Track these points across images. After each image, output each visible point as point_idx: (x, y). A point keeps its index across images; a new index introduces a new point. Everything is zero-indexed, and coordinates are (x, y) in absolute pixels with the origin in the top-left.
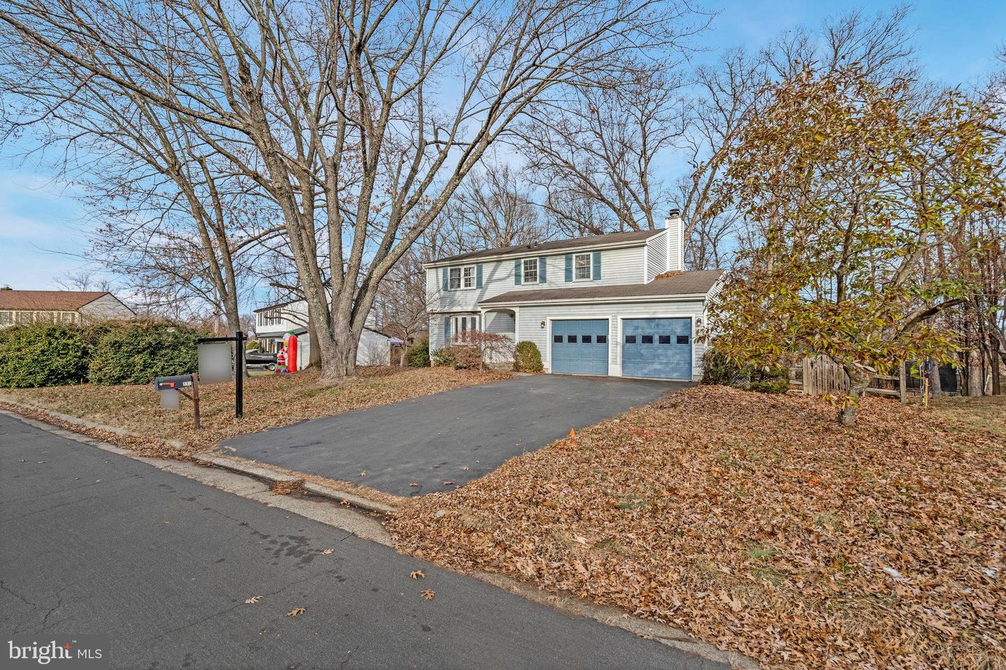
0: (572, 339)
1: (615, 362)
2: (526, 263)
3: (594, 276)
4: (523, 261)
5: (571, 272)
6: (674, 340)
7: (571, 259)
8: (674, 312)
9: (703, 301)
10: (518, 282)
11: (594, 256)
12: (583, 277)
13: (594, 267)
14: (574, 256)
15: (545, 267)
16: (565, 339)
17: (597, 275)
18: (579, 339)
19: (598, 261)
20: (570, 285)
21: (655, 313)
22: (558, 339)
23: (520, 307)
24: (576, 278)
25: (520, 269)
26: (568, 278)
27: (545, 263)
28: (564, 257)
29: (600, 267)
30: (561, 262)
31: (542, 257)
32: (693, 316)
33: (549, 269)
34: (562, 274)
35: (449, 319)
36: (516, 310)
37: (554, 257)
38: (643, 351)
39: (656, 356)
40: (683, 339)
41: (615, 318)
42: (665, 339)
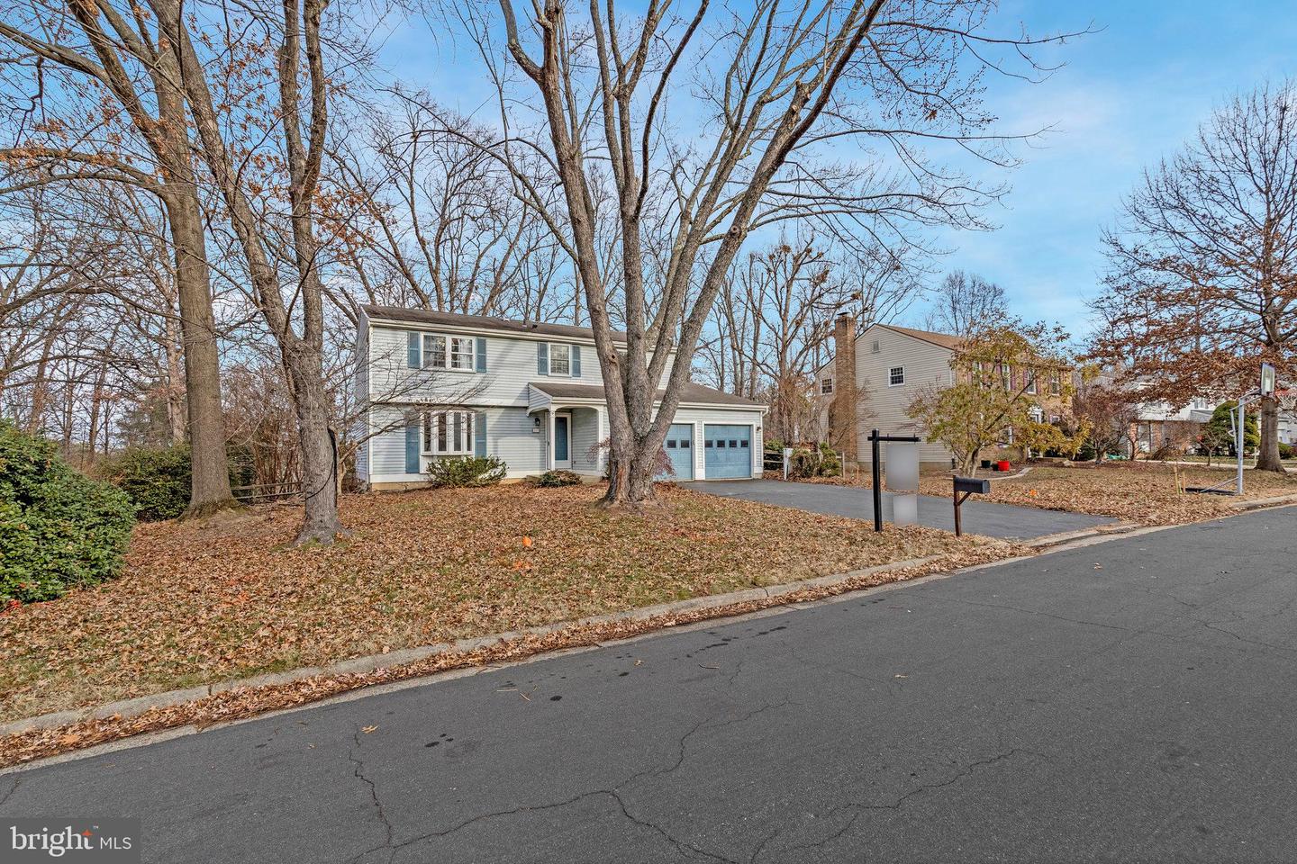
1: (700, 466)
4: (550, 345)
6: (739, 444)
8: (742, 420)
10: (542, 371)
15: (579, 358)
21: (729, 420)
25: (546, 356)
27: (578, 353)
31: (576, 346)
32: (753, 423)
33: (583, 361)
36: (601, 409)
38: (719, 455)
39: (728, 459)
40: (745, 444)
41: (700, 423)
42: (733, 444)
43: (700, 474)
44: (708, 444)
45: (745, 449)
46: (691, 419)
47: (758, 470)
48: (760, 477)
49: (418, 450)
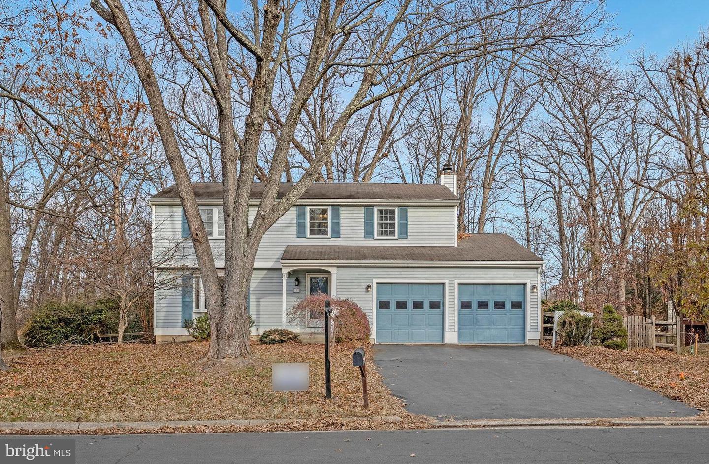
0: (401, 305)
1: (451, 330)
2: (312, 211)
3: (400, 233)
4: (308, 208)
5: (372, 227)
6: (508, 305)
7: (372, 213)
8: (510, 278)
9: (537, 268)
10: (301, 233)
11: (401, 211)
12: (386, 233)
13: (400, 224)
14: (376, 209)
15: (339, 219)
16: (393, 305)
17: (404, 234)
18: (410, 305)
19: (404, 217)
20: (371, 243)
21: (493, 278)
22: (384, 305)
23: (338, 267)
24: (378, 235)
25: (305, 219)
26: (368, 233)
27: (339, 214)
28: (363, 209)
29: (406, 224)
30: (359, 215)
31: (336, 207)
32: (528, 282)
33: (343, 222)
34: (361, 230)
35: (190, 278)
36: (333, 271)
37: (350, 209)
38: (479, 317)
39: (492, 322)
40: (517, 305)
41: (452, 283)
42: (500, 305)
43: (451, 337)
44: (465, 305)
45: (518, 311)
46: (440, 278)
47: (533, 334)
48: (536, 343)
49: (191, 308)
